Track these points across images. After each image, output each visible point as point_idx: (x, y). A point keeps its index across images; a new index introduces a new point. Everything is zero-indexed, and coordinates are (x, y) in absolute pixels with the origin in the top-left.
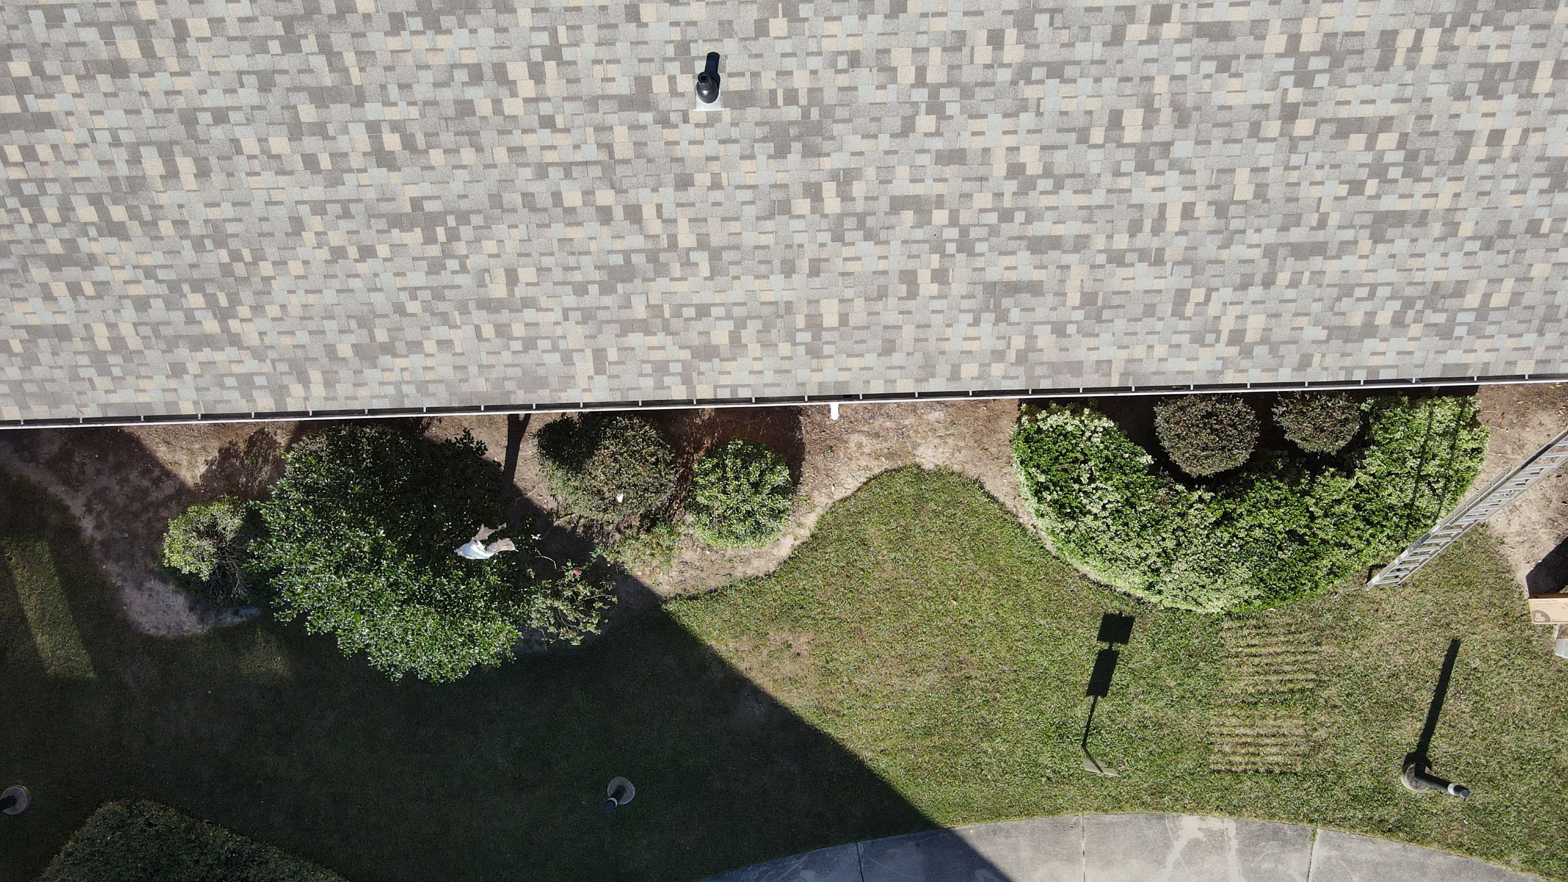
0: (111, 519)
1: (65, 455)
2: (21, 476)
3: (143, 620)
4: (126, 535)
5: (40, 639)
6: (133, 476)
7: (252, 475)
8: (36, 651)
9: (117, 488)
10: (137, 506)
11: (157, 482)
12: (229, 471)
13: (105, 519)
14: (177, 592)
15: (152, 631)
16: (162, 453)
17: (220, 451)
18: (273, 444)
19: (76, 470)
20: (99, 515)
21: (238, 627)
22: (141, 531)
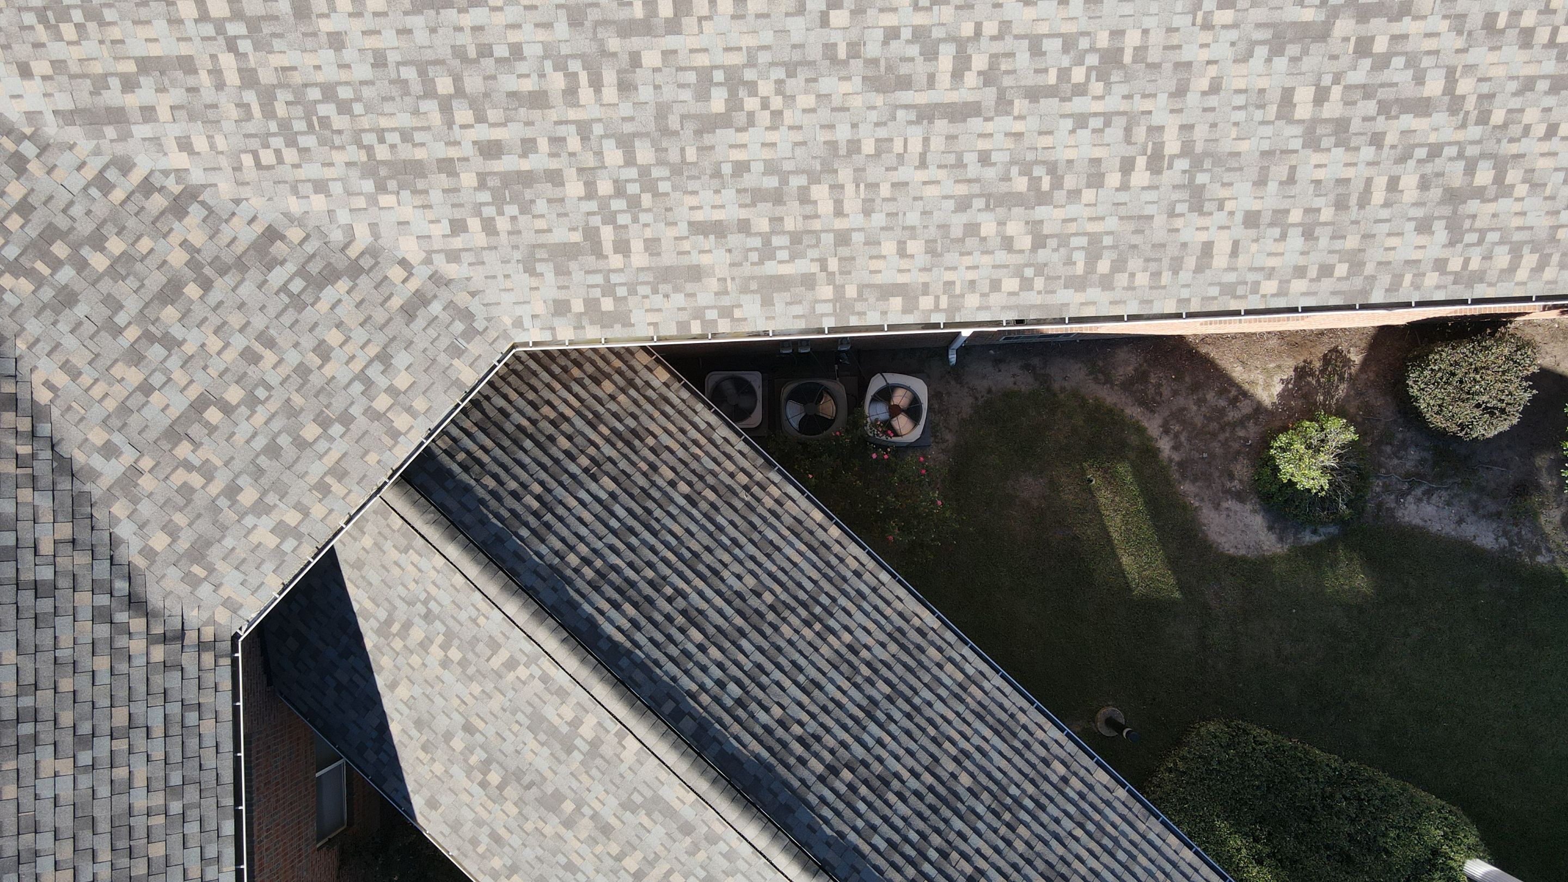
0: (1189, 440)
1: (1142, 376)
2: (1096, 399)
3: (1223, 540)
4: (1205, 455)
5: (1125, 560)
6: (1210, 396)
7: (1329, 393)
8: (1123, 571)
9: (1195, 408)
10: (1214, 426)
11: (1234, 402)
12: (1305, 389)
13: (1183, 439)
14: (1254, 511)
15: (1232, 551)
16: (1238, 373)
17: (1296, 369)
18: (1347, 362)
19: (1151, 391)
20: (1176, 436)
21: (1319, 545)
22: (1219, 451)
